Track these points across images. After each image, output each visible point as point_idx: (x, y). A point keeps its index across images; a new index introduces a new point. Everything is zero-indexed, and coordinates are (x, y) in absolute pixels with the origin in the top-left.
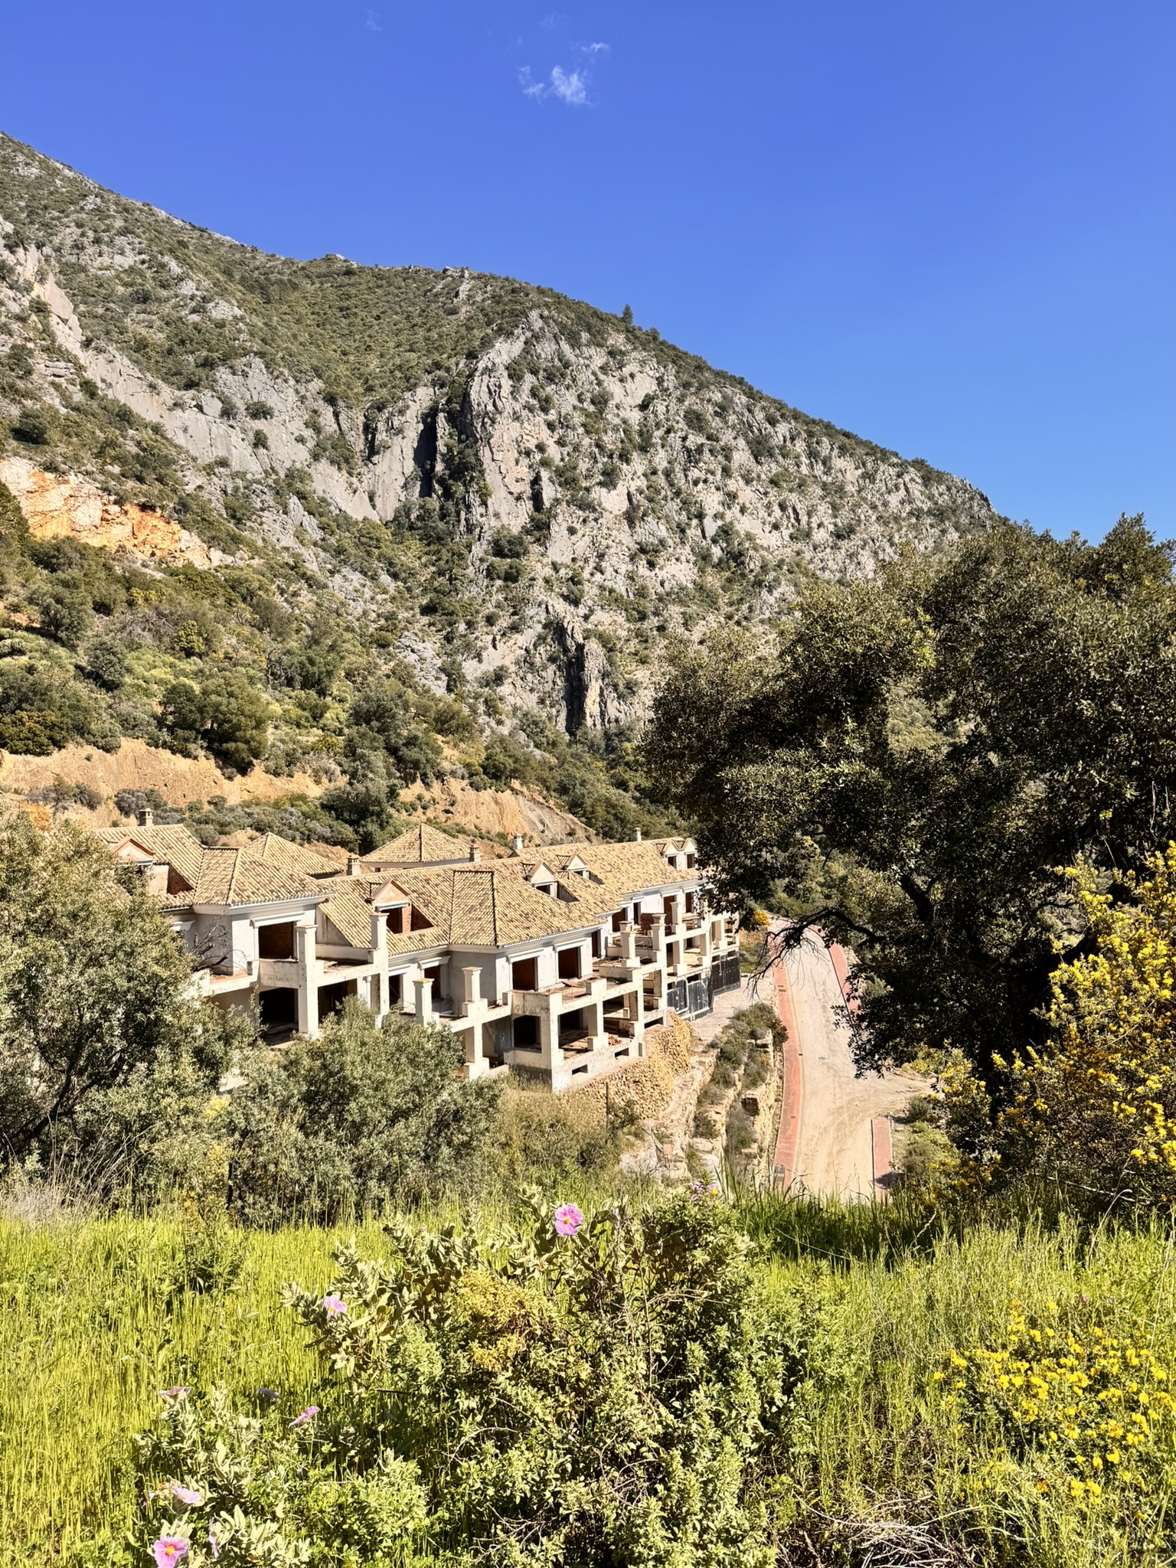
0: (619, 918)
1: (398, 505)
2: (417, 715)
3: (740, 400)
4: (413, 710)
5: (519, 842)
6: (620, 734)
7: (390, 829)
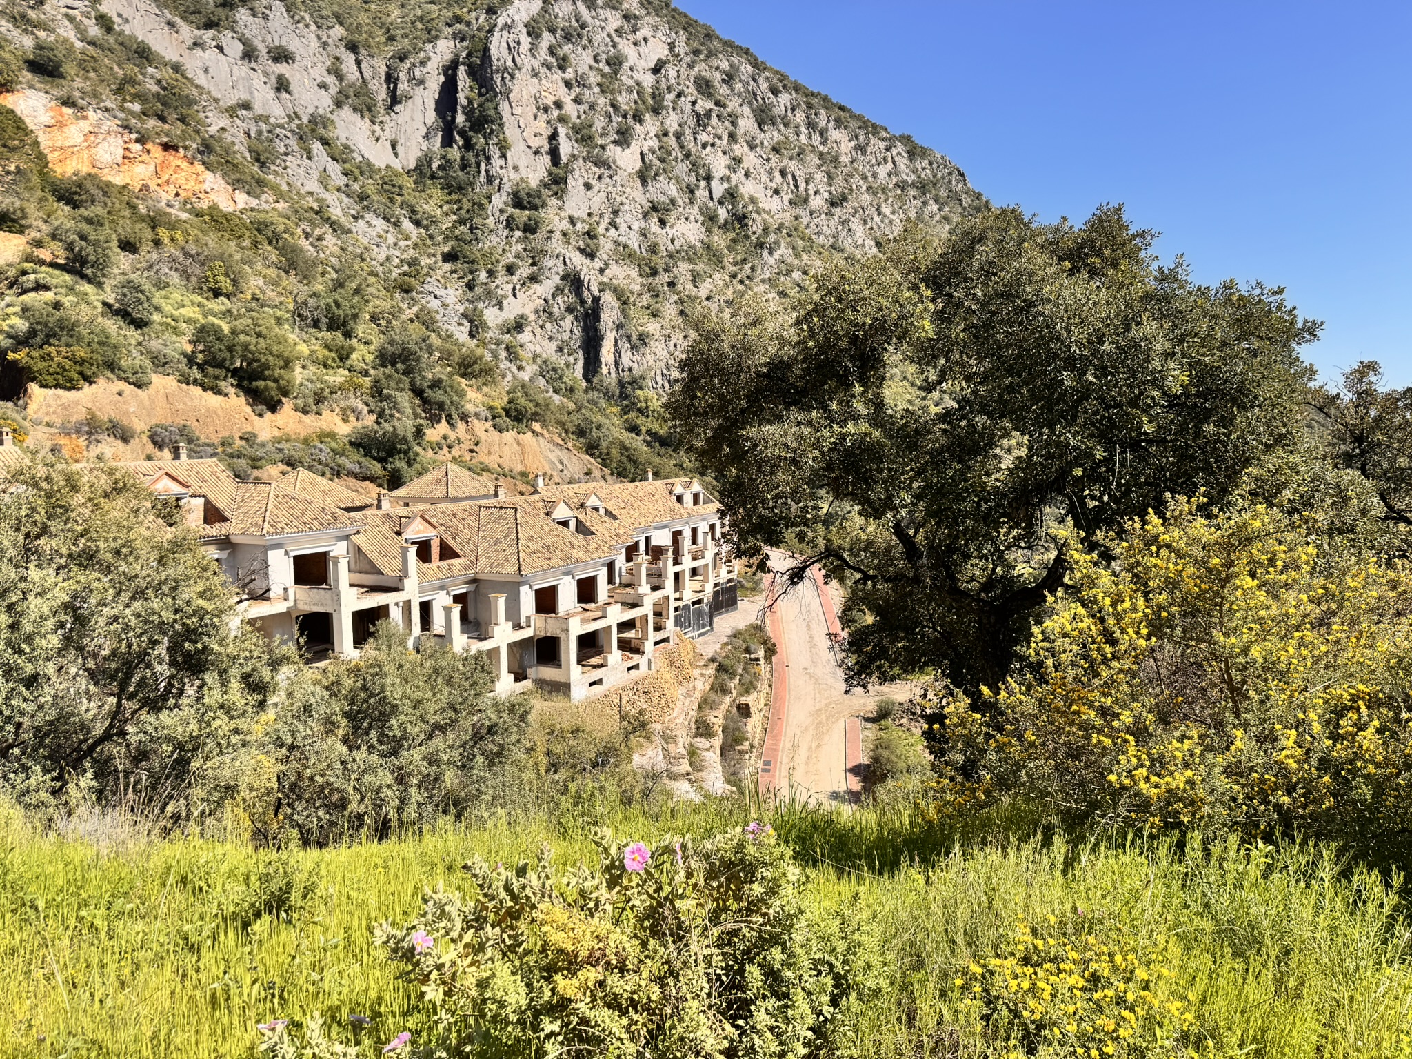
0: (631, 551)
1: (420, 154)
2: (441, 359)
3: (746, 69)
4: (437, 354)
5: (540, 480)
6: (633, 382)
7: (417, 466)
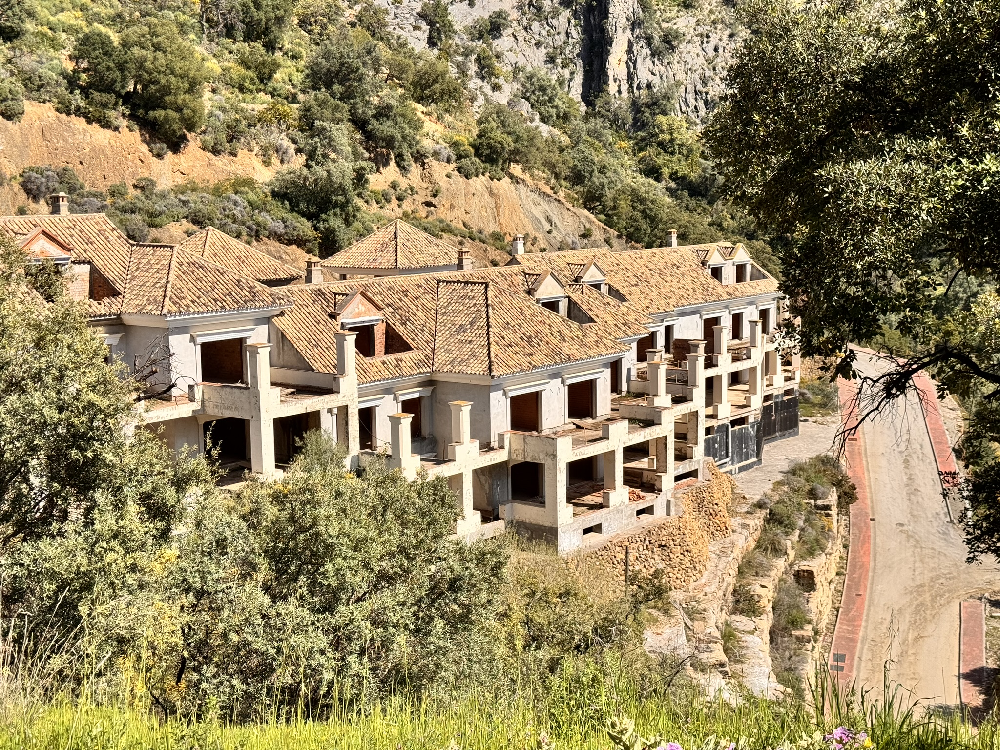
0: (645, 346)
2: (390, 77)
4: (385, 70)
5: (520, 246)
6: (653, 104)
7: (357, 224)
